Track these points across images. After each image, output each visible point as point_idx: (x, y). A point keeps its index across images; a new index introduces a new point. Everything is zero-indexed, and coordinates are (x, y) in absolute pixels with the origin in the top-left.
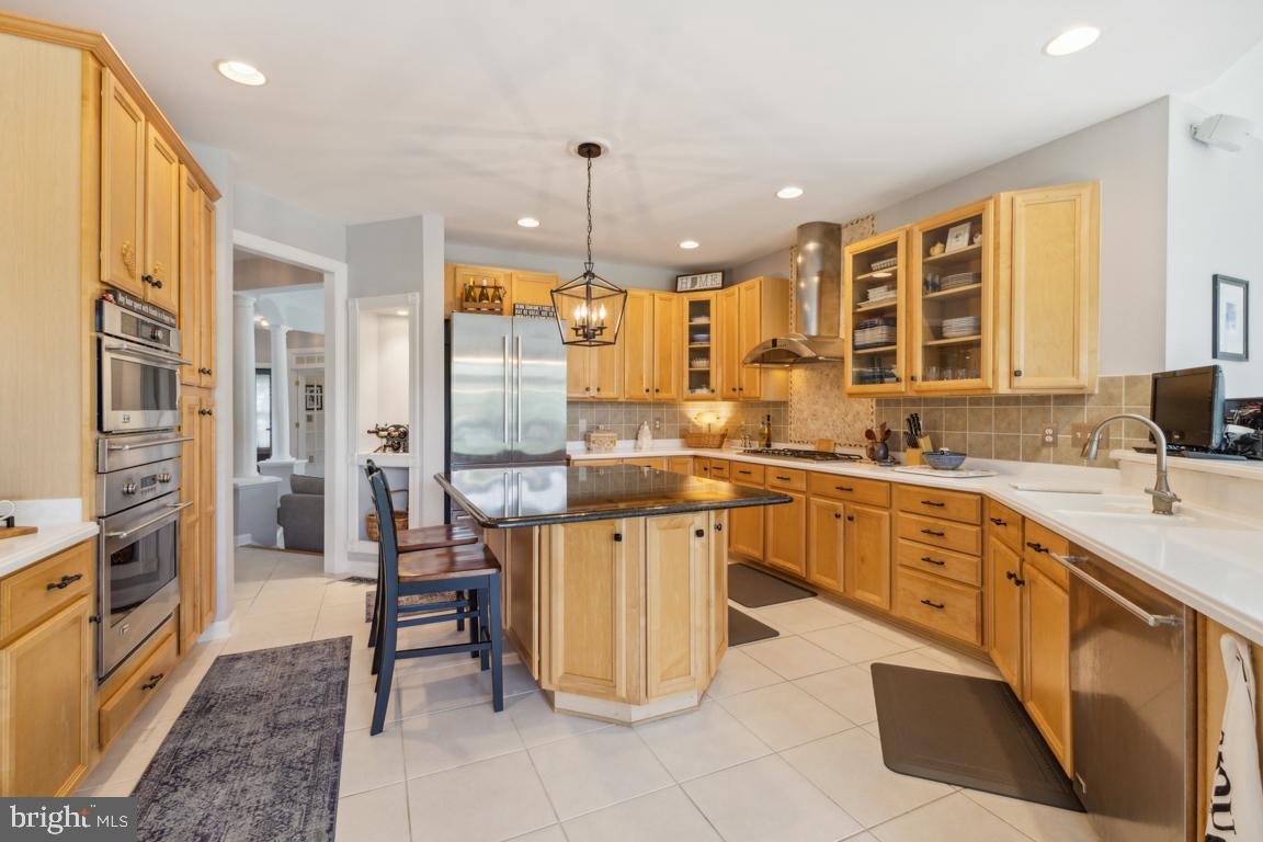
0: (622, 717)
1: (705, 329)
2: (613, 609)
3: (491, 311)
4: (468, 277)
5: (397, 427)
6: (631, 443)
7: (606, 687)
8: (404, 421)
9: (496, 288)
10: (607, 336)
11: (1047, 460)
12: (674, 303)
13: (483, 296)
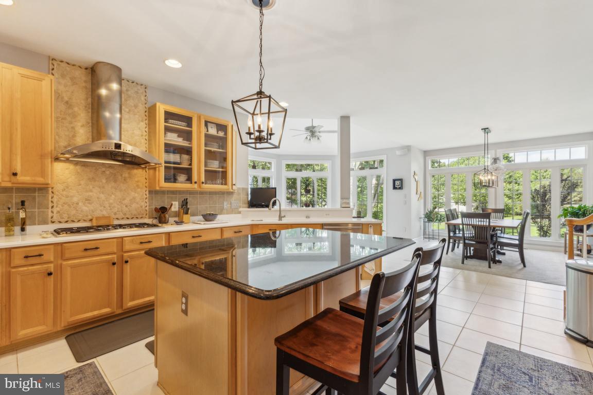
11: (224, 214)
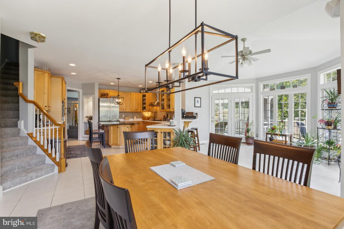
0: (119, 148)
1: (145, 99)
2: (118, 136)
3: (106, 97)
4: (102, 91)
5: (90, 116)
6: (132, 119)
7: (117, 145)
8: (91, 115)
9: (107, 94)
10: (121, 104)
12: (140, 95)
13: (105, 95)
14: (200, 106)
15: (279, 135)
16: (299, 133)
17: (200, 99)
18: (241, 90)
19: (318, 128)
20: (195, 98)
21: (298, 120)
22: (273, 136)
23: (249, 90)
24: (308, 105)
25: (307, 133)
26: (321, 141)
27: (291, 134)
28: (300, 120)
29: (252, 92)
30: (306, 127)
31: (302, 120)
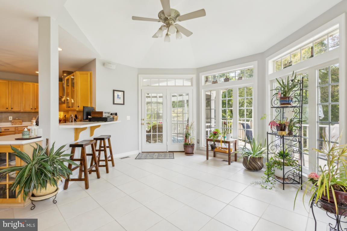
6: (29, 123)
14: (123, 103)
15: (221, 142)
16: (245, 138)
17: (123, 93)
18: (179, 83)
19: (268, 133)
20: (114, 91)
21: (244, 121)
22: (216, 143)
23: (189, 84)
24: (255, 102)
25: (254, 139)
26: (271, 151)
27: (236, 140)
28: (245, 121)
29: (192, 85)
30: (252, 130)
31: (248, 121)
